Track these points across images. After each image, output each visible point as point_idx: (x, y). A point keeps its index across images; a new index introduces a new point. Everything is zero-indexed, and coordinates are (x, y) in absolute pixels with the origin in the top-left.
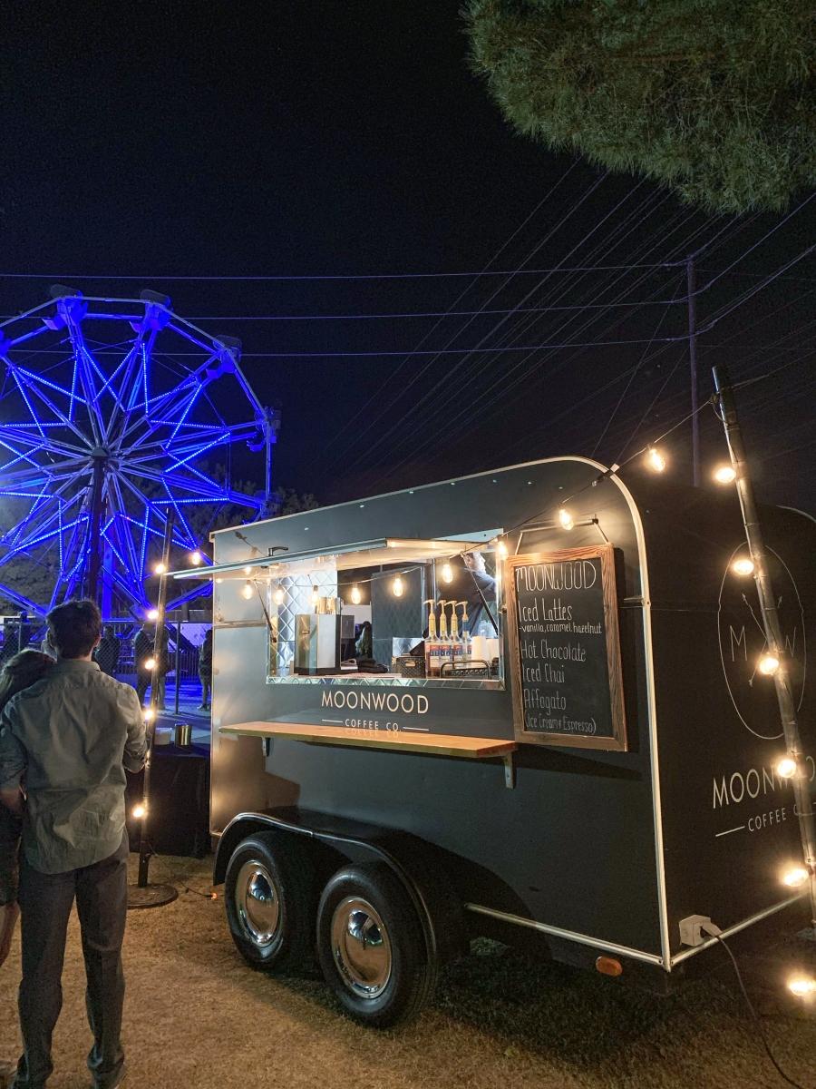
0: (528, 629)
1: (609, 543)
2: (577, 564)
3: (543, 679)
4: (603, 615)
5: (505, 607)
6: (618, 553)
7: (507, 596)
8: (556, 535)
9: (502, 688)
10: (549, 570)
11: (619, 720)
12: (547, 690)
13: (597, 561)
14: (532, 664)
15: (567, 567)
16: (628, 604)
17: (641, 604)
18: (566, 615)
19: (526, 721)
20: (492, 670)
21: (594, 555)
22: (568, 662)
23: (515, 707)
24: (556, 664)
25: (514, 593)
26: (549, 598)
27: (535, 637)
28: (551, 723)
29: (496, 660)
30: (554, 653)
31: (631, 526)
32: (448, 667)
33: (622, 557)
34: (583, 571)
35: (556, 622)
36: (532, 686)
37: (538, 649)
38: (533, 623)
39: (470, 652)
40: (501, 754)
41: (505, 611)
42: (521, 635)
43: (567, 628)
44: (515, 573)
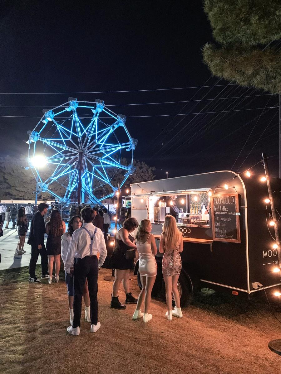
0: (217, 213)
1: (237, 193)
2: (229, 198)
3: (220, 225)
4: (235, 210)
5: (211, 207)
6: (239, 196)
7: (211, 204)
8: (224, 190)
9: (210, 227)
10: (222, 199)
11: (239, 236)
12: (221, 228)
13: (234, 197)
14: (217, 222)
15: (226, 198)
16: (241, 208)
17: (244, 208)
18: (226, 210)
19: (216, 235)
20: (207, 223)
21: (233, 196)
22: (226, 222)
23: (213, 232)
24: (223, 222)
25: (213, 204)
26: (222, 206)
27: (218, 215)
28: (222, 236)
29: (208, 220)
30: (223, 219)
31: (243, 189)
32: (196, 222)
33: (240, 197)
34: (231, 200)
35: (223, 212)
36: (217, 227)
37: (219, 218)
38: (218, 212)
39: (201, 218)
40: (209, 243)
41: (211, 208)
42: (215, 215)
43: (226, 213)
44: (214, 199)
